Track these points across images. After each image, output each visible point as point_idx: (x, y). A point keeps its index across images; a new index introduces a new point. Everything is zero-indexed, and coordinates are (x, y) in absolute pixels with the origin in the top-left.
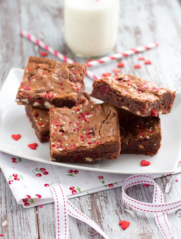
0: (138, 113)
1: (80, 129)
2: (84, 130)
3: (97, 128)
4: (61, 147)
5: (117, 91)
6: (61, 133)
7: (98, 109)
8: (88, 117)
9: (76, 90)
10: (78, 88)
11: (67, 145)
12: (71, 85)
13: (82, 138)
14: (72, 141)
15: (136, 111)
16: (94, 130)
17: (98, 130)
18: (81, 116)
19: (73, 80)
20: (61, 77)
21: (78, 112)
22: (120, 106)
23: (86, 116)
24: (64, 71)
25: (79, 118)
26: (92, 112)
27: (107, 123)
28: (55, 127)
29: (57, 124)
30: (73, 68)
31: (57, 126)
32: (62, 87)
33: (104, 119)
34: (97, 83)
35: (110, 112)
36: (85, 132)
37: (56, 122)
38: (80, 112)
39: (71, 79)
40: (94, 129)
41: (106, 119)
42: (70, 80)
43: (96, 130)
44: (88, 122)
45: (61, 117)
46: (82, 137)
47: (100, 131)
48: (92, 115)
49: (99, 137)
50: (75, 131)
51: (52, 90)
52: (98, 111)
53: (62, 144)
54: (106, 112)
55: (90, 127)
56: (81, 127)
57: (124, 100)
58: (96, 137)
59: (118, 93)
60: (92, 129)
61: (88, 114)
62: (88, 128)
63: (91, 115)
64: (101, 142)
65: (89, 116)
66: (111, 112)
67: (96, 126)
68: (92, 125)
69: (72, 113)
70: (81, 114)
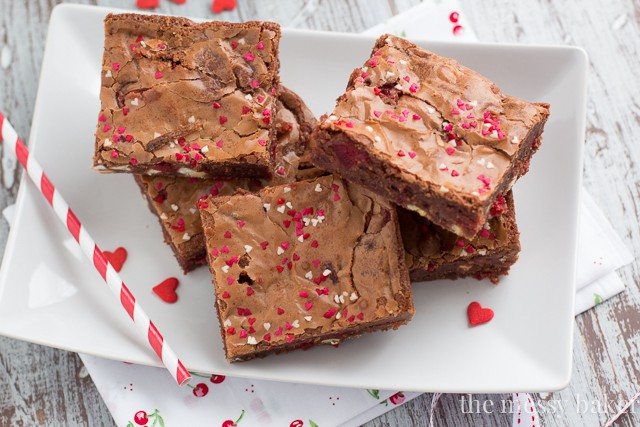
0: (457, 230)
1: (294, 264)
2: (307, 270)
3: (343, 263)
4: (252, 331)
5: (391, 166)
6: (245, 286)
7: (337, 198)
8: (311, 224)
9: (263, 125)
10: (268, 114)
11: (267, 326)
12: (246, 110)
13: (305, 300)
14: (281, 312)
15: (451, 223)
16: (336, 269)
17: (346, 271)
18: (290, 218)
19: (249, 86)
20: (211, 80)
21: (281, 209)
22: (401, 202)
23: (306, 220)
24: (217, 56)
25: (287, 224)
26: (322, 206)
27: (371, 246)
28: (226, 268)
29: (229, 257)
30: (242, 41)
31: (230, 263)
32: (220, 113)
33: (358, 234)
34: (327, 135)
35: (373, 206)
36: (309, 275)
37: (225, 251)
38: (287, 207)
39: (242, 85)
40: (335, 264)
41: (365, 231)
42: (239, 87)
43: (340, 269)
44: (315, 244)
45: (234, 232)
46: (304, 295)
47: (352, 275)
48: (323, 217)
49: (354, 297)
50: (280, 270)
51: (195, 131)
52: (339, 205)
53: (254, 325)
54: (360, 203)
55: (323, 260)
56: (296, 258)
57: (413, 190)
58: (345, 294)
59: (393, 171)
60: (330, 266)
61: (310, 212)
62: (316, 263)
63: (321, 218)
64: (361, 316)
65: (315, 222)
66: (376, 204)
67: (338, 257)
68: (327, 253)
69: (265, 209)
70: (291, 213)
